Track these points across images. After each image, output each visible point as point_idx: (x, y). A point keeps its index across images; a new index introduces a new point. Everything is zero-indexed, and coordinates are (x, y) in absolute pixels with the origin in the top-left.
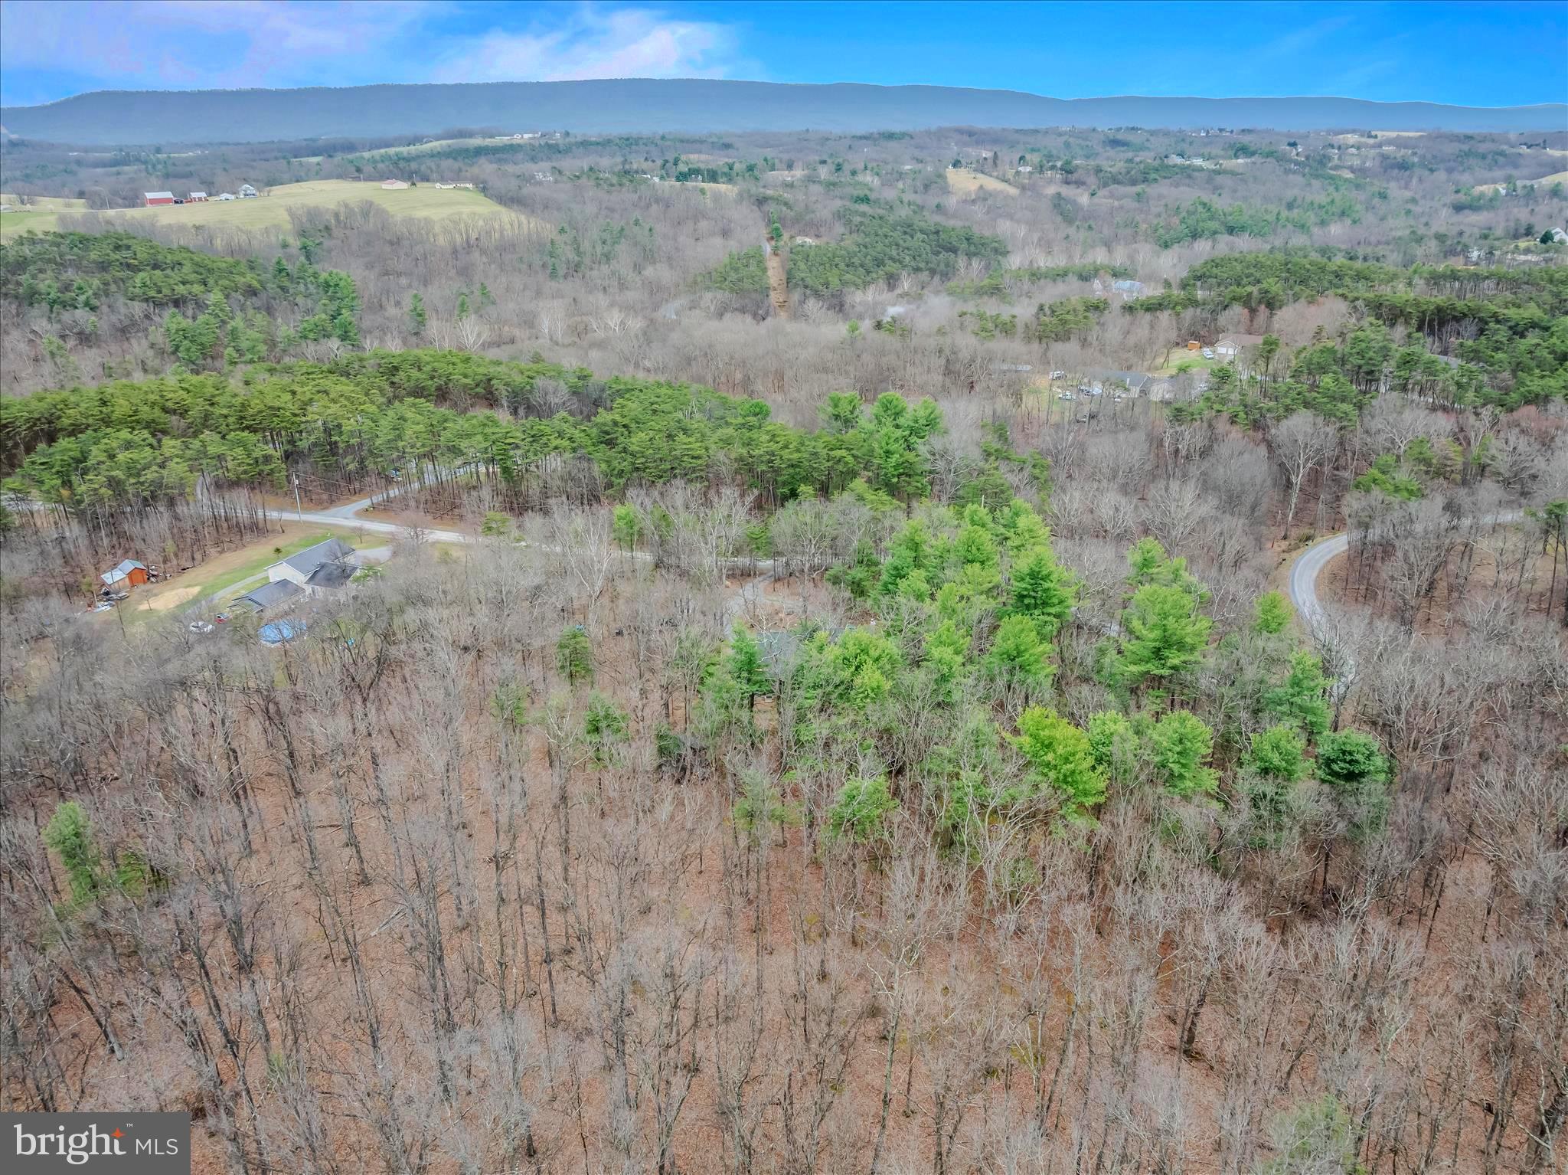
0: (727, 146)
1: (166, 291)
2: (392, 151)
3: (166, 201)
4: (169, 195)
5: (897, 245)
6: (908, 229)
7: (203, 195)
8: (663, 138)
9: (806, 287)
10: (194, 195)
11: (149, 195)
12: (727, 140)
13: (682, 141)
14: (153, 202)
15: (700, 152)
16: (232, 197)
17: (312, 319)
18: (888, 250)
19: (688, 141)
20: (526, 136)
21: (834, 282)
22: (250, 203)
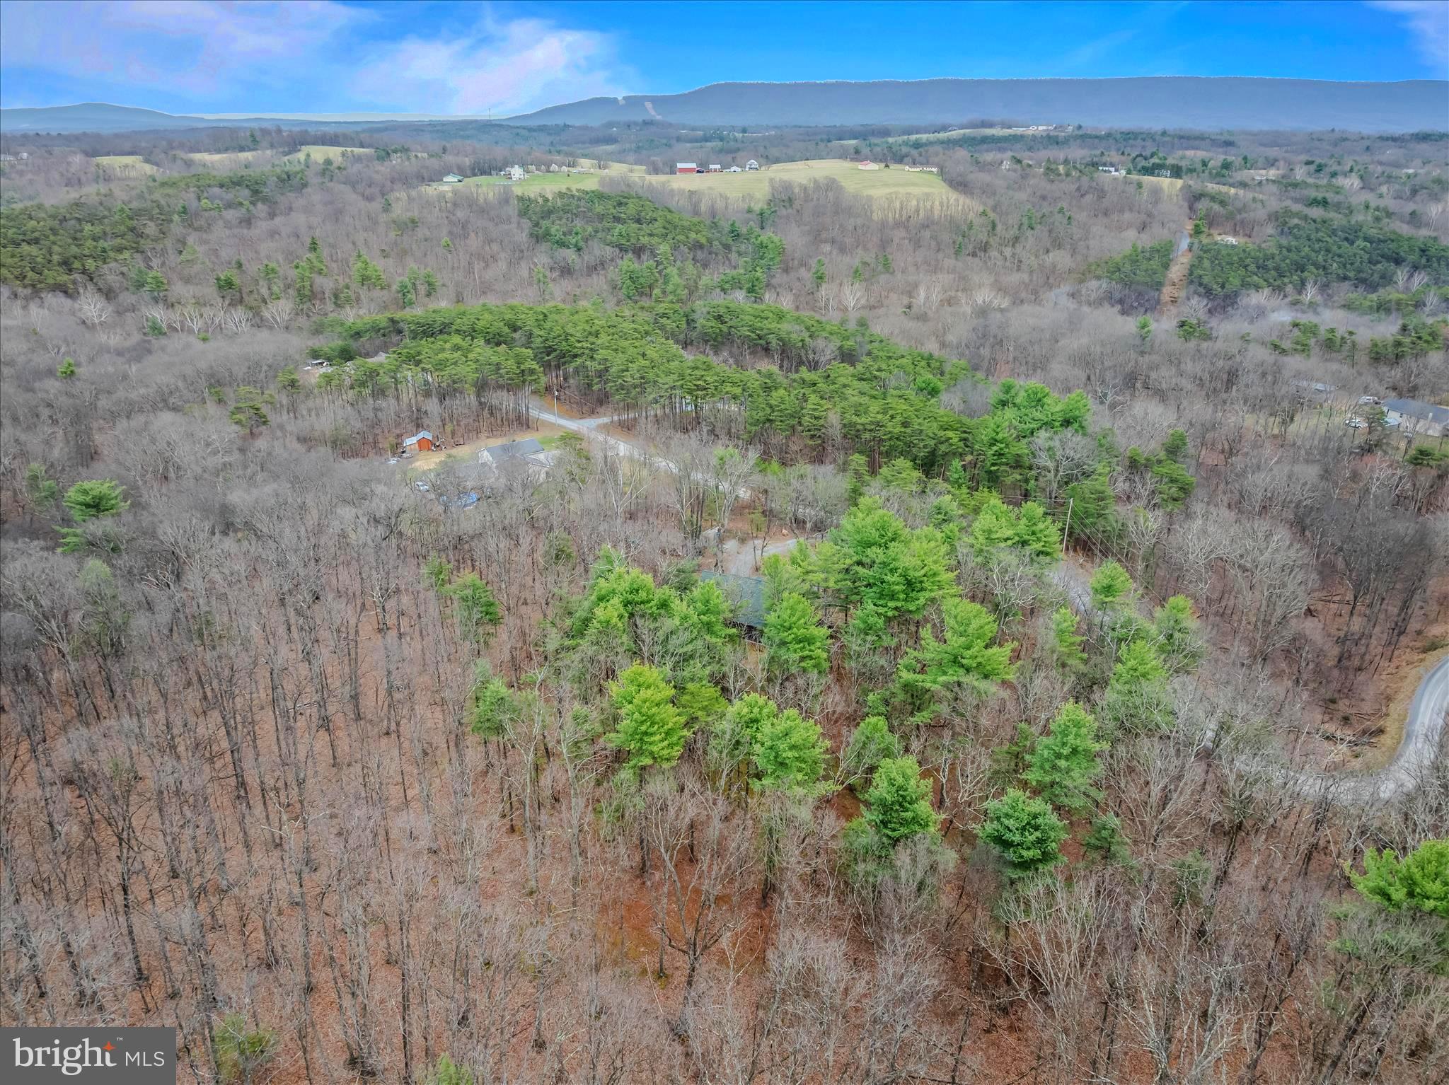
0: (1229, 144)
1: (633, 241)
2: (913, 137)
3: (691, 170)
4: (693, 165)
5: (1328, 251)
6: (1351, 234)
7: (718, 166)
8: (1164, 133)
9: (1201, 285)
10: (712, 167)
11: (680, 165)
12: (1231, 139)
13: (1181, 137)
14: (682, 170)
15: (1197, 148)
16: (739, 170)
17: (734, 272)
18: (1313, 254)
19: (1188, 138)
20: (1041, 128)
21: (1235, 281)
22: (753, 174)
